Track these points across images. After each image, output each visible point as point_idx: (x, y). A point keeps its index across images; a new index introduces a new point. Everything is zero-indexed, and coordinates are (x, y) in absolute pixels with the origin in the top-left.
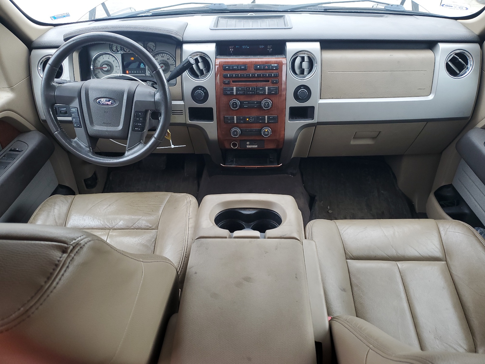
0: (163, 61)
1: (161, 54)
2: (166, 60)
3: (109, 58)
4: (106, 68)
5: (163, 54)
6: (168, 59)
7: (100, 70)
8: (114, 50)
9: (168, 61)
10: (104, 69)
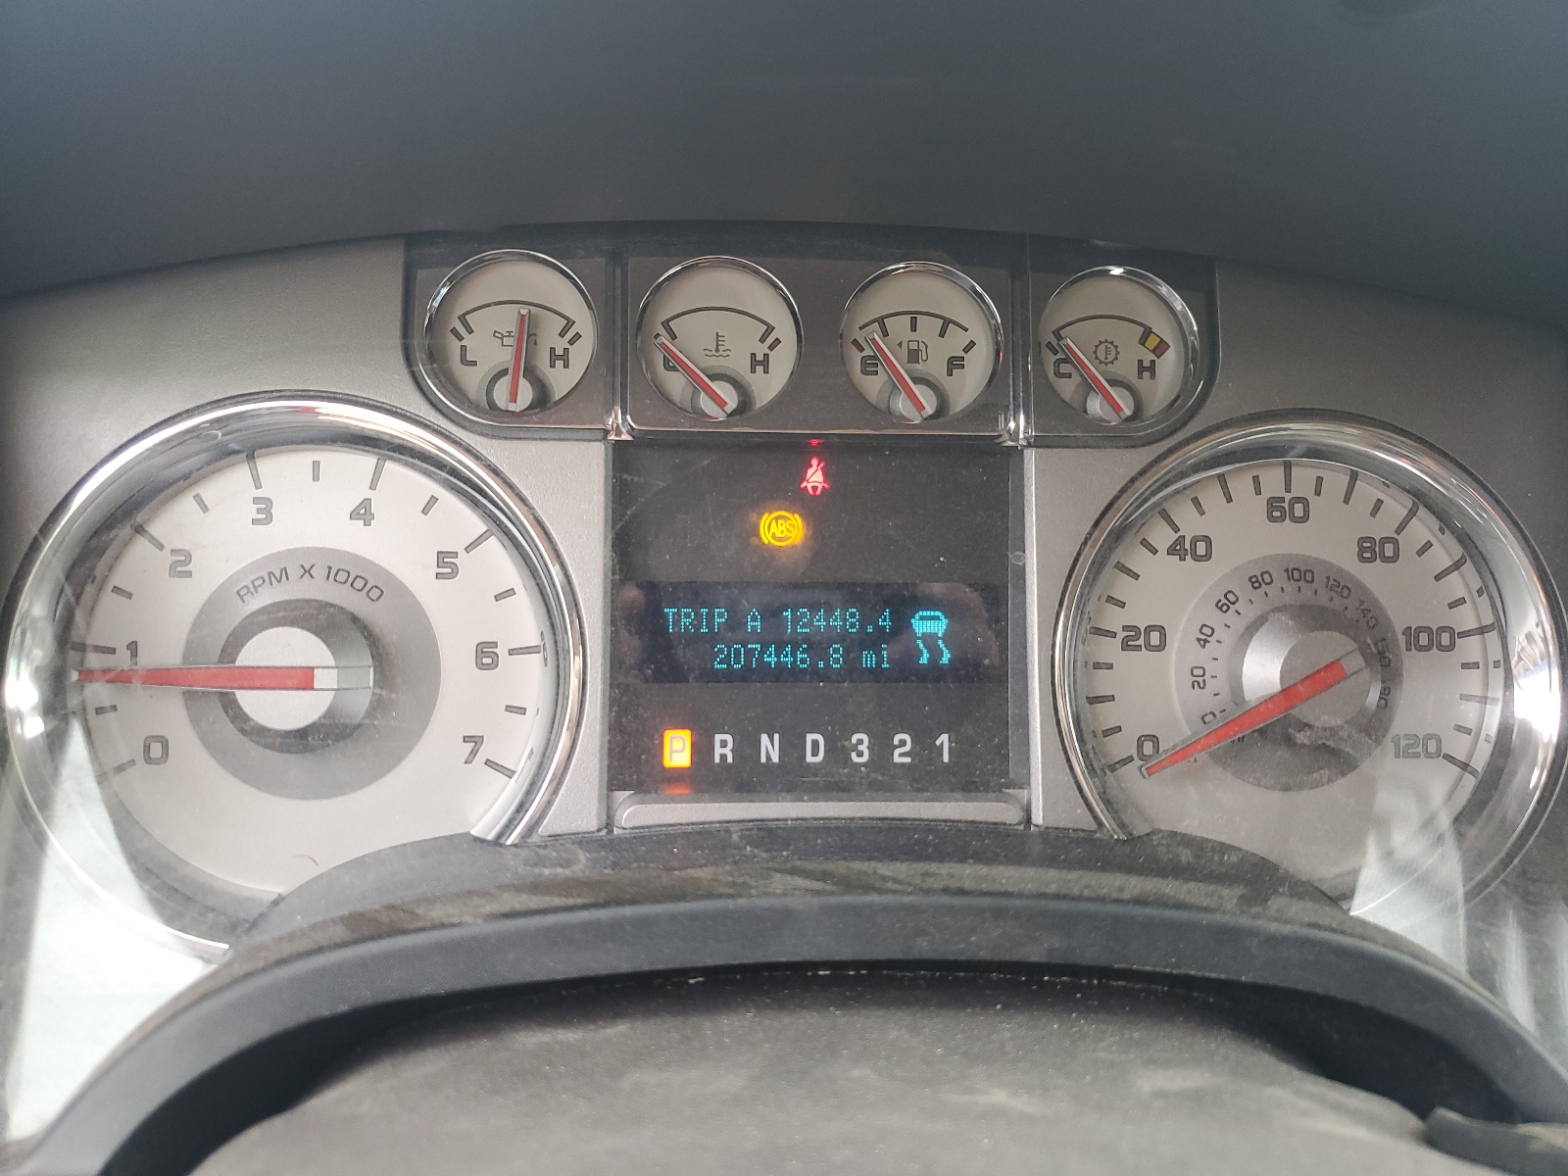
0: (1299, 573)
1: (1272, 479)
2: (1347, 560)
3: (363, 513)
4: (302, 679)
5: (1304, 477)
6: (1370, 550)
7: (169, 714)
8: (472, 380)
9: (1373, 577)
10: (260, 706)
